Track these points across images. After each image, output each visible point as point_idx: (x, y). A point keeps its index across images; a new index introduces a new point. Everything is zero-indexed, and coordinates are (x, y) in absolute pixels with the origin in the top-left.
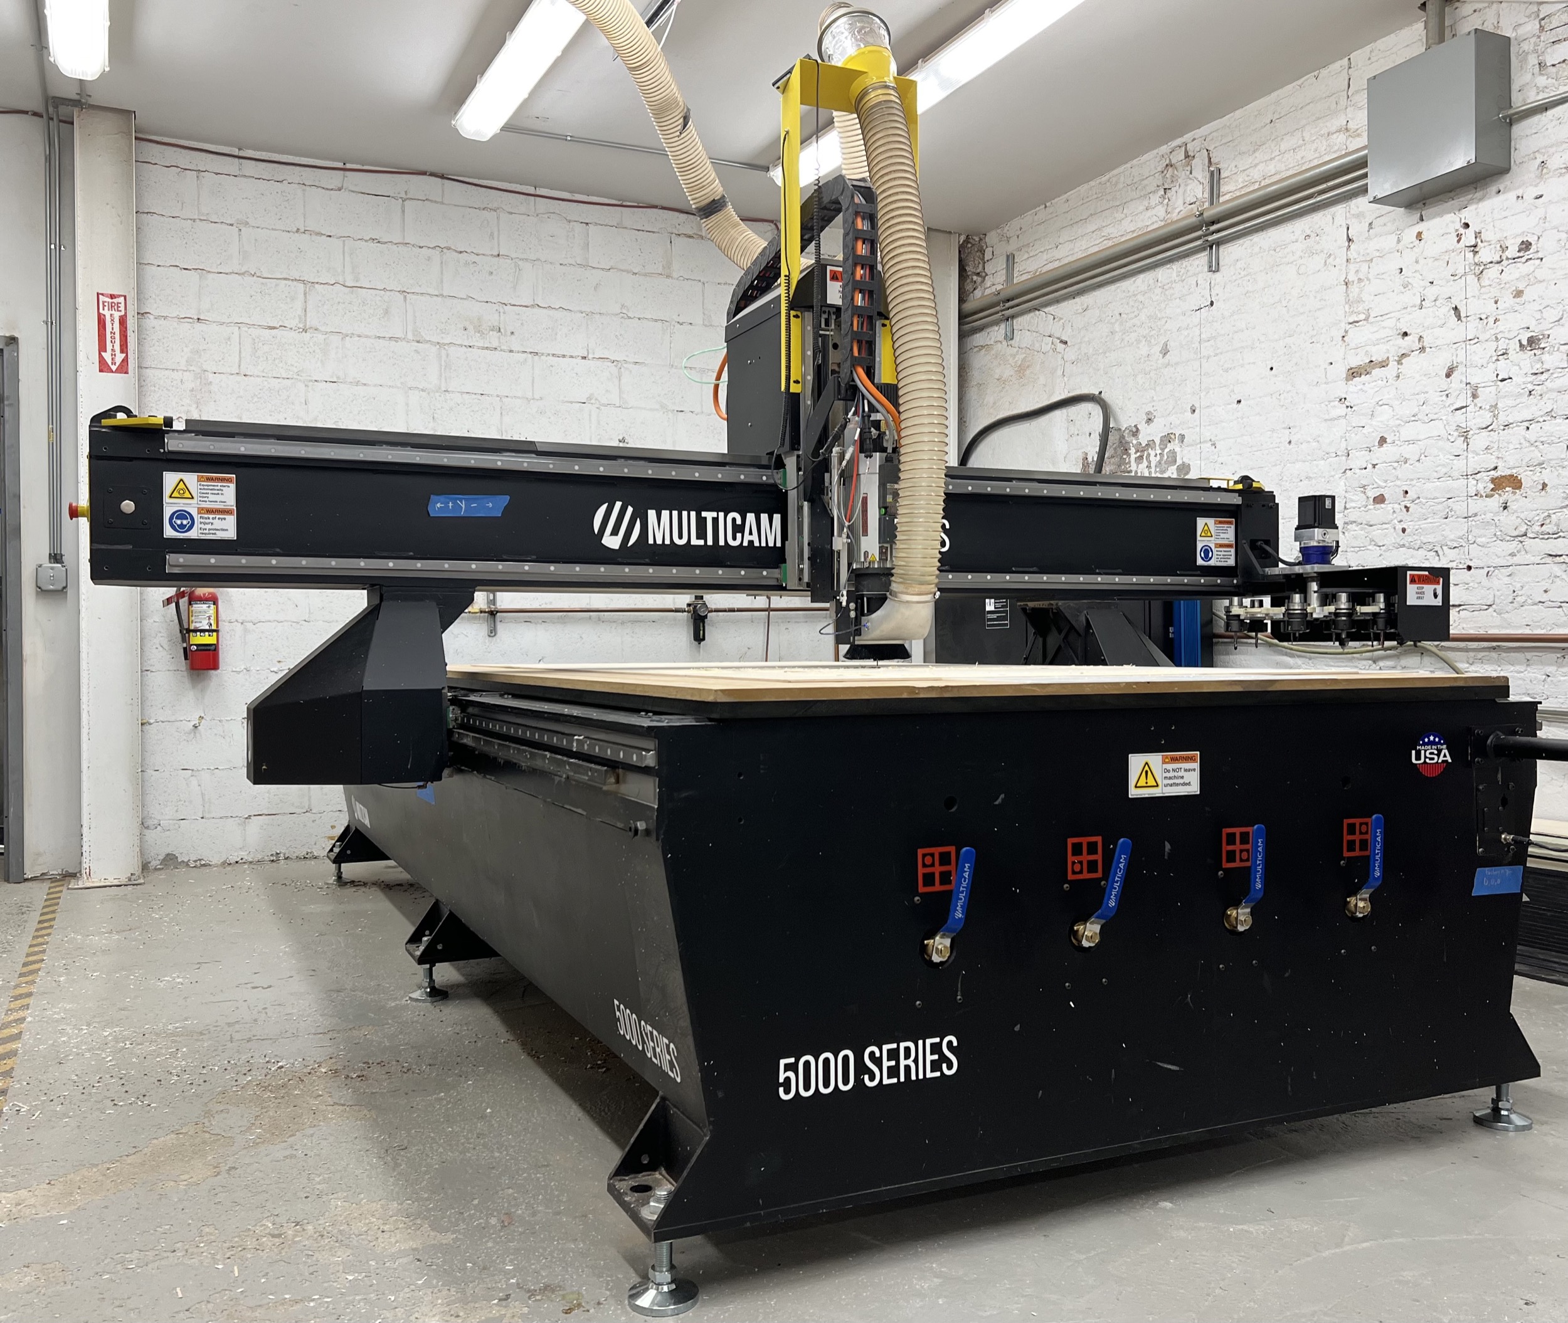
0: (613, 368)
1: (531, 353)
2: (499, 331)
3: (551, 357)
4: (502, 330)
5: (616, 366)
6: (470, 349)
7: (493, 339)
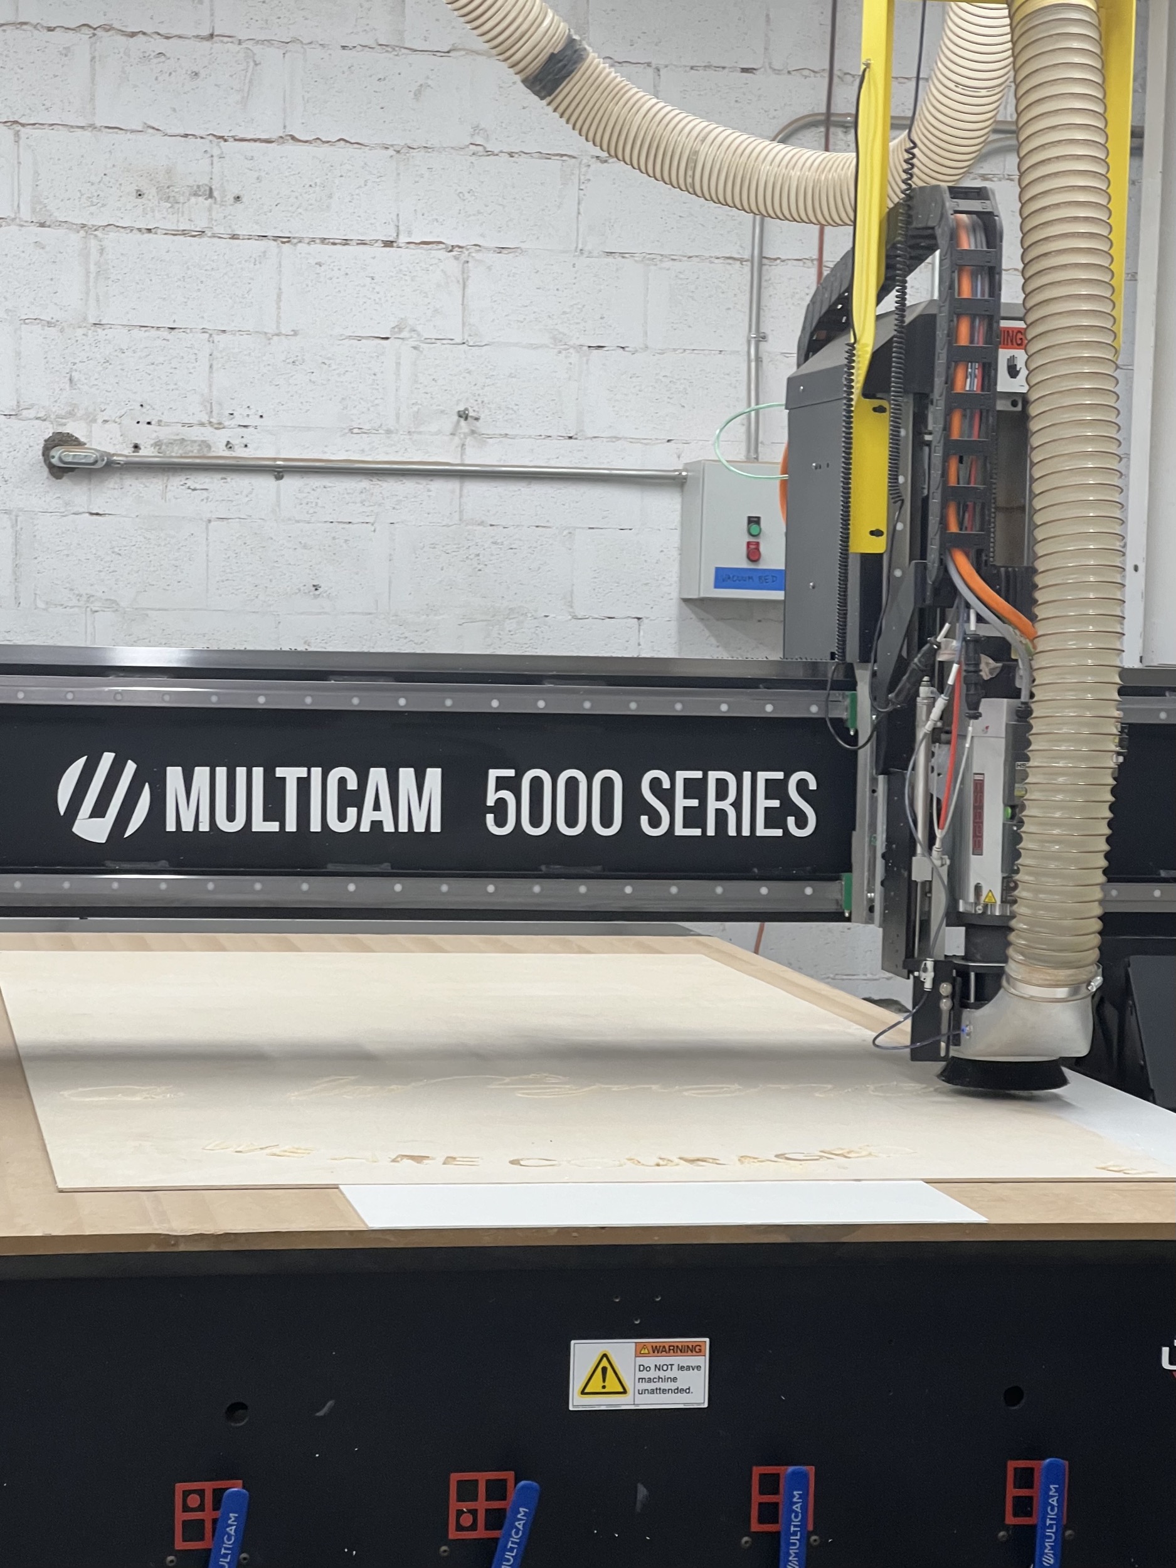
0: (450, 264)
1: (275, 238)
2: (211, 195)
3: (318, 247)
4: (216, 194)
5: (456, 258)
6: (147, 236)
7: (197, 213)
